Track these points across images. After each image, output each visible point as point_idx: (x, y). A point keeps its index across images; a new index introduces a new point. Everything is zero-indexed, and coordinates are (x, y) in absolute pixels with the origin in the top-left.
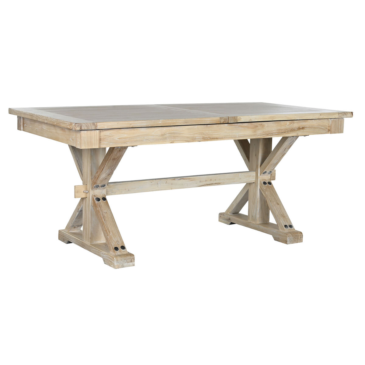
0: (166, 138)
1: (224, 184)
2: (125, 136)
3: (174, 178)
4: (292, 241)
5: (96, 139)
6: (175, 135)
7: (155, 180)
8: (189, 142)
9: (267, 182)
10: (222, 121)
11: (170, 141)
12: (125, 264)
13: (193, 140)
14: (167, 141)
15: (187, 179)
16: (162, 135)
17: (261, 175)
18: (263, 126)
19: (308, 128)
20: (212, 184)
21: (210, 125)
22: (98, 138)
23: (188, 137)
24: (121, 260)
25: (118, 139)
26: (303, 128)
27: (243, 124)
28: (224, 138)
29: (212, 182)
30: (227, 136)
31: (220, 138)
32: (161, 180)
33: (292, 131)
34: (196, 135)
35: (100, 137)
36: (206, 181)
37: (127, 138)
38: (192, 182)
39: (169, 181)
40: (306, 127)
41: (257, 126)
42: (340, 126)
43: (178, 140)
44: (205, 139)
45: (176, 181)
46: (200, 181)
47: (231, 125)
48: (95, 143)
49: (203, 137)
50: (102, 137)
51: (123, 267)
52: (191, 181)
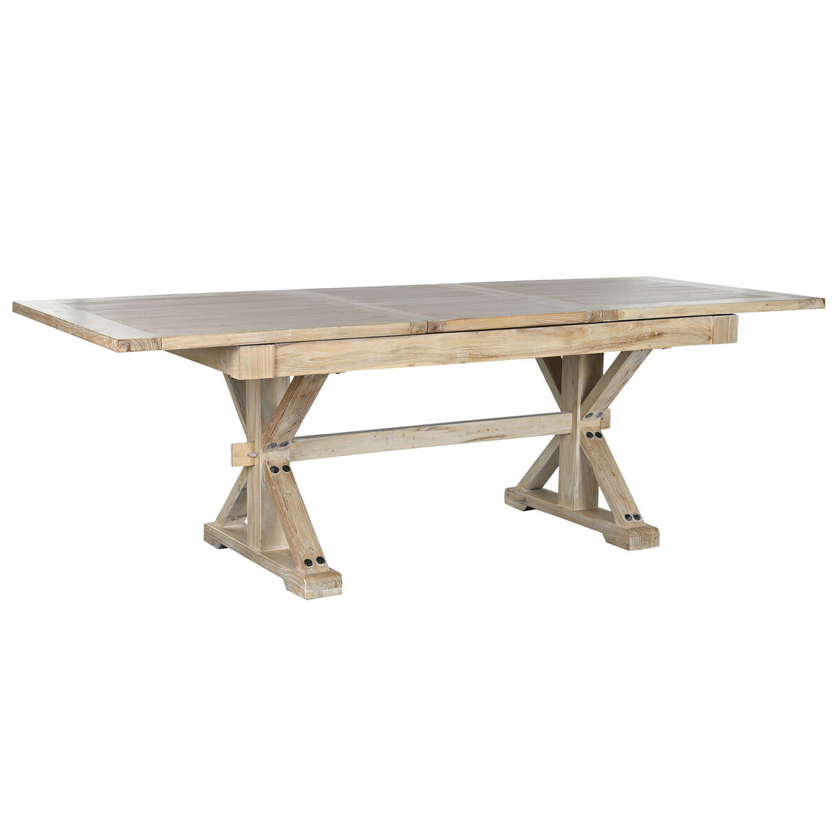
0: (399, 358)
1: (512, 436)
2: (323, 354)
3: (418, 428)
4: (638, 545)
5: (267, 362)
6: (418, 351)
7: (381, 432)
8: (443, 364)
9: (594, 433)
11: (408, 362)
12: (324, 592)
13: (451, 359)
14: (403, 362)
15: (442, 429)
16: (393, 352)
17: (582, 419)
18: (584, 332)
19: (670, 333)
20: (490, 437)
21: (483, 332)
22: (272, 359)
23: (441, 355)
24: (317, 584)
25: (310, 360)
26: (660, 335)
27: (546, 328)
28: (511, 355)
29: (490, 434)
30: (515, 351)
31: (502, 356)
32: (394, 431)
33: (640, 340)
34: (456, 351)
35: (276, 356)
36: (479, 431)
37: (327, 358)
38: (452, 433)
39: (408, 432)
40: (666, 333)
41: (572, 333)
42: (731, 329)
43: (421, 361)
44: (473, 358)
45: (422, 433)
46: (467, 433)
47: (523, 332)
48: (266, 369)
49: (470, 354)
50: (279, 358)
51: (320, 596)
52: (450, 431)
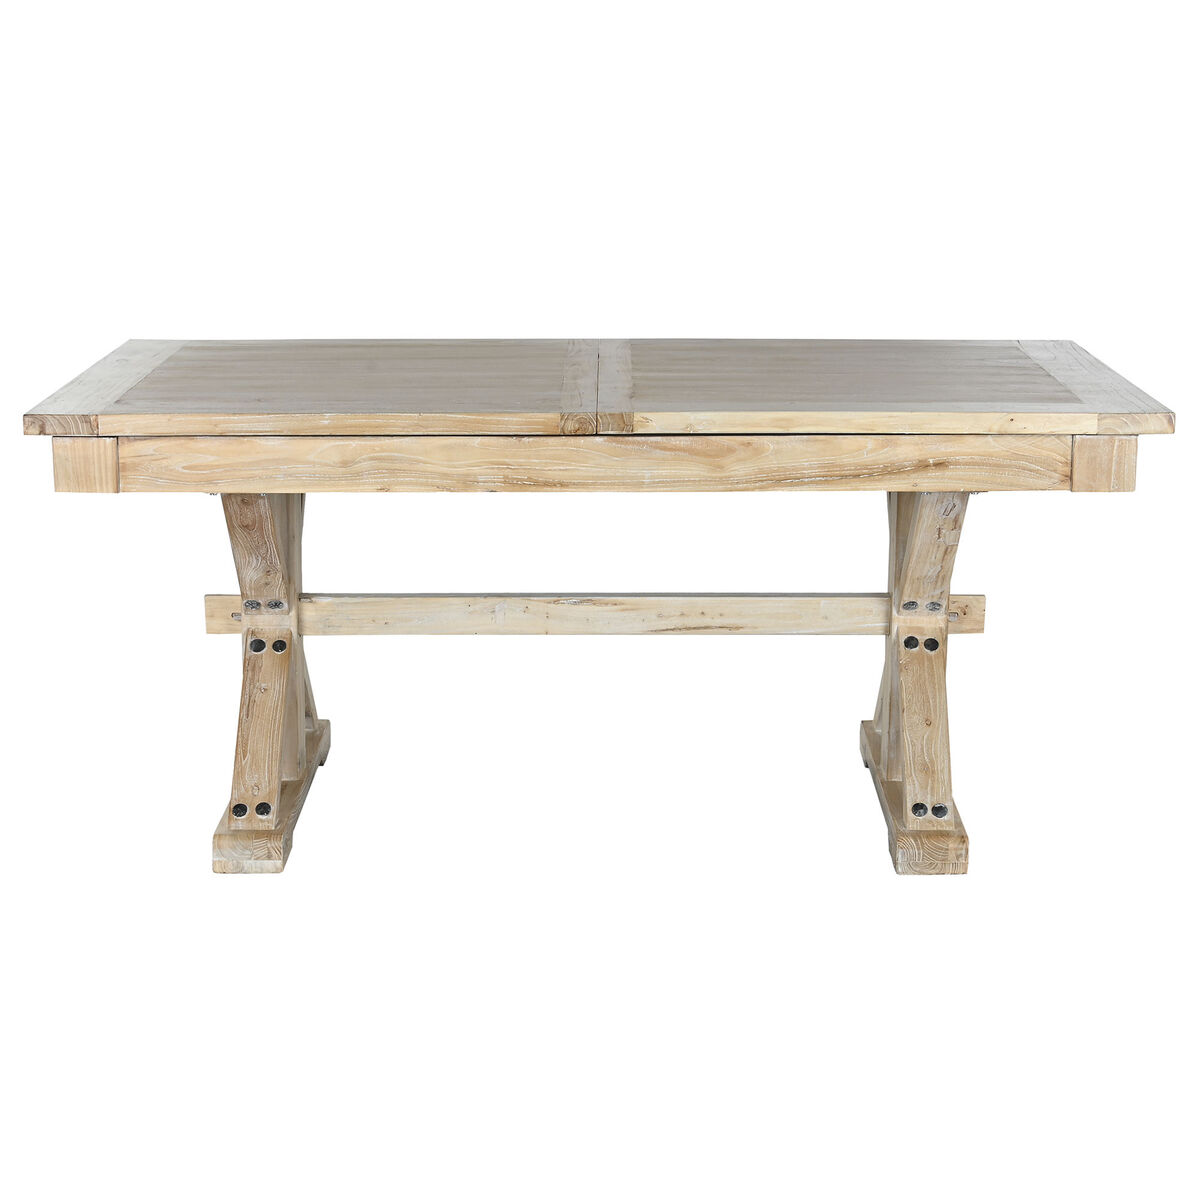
0: (359, 475)
2: (211, 459)
3: (558, 597)
4: (916, 865)
5: (103, 466)
6: (397, 466)
8: (449, 490)
9: (922, 639)
10: (570, 426)
11: (377, 483)
12: (247, 863)
13: (467, 484)
14: (364, 484)
15: (607, 604)
16: (345, 464)
18: (758, 452)
19: (966, 464)
21: (531, 439)
22: (110, 462)
23: (445, 476)
24: (234, 848)
25: (184, 468)
26: (939, 465)
27: (672, 438)
28: (593, 484)
29: (707, 621)
30: (603, 478)
31: (574, 484)
32: (508, 599)
33: (890, 473)
34: (476, 470)
35: (119, 459)
36: (682, 614)
37: (218, 466)
38: (625, 614)
40: (957, 463)
41: (731, 450)
42: (1119, 463)
43: (402, 483)
44: (513, 484)
45: (564, 608)
47: (618, 442)
48: (101, 478)
49: (506, 477)
50: (126, 461)
51: (240, 870)
52: (623, 610)
